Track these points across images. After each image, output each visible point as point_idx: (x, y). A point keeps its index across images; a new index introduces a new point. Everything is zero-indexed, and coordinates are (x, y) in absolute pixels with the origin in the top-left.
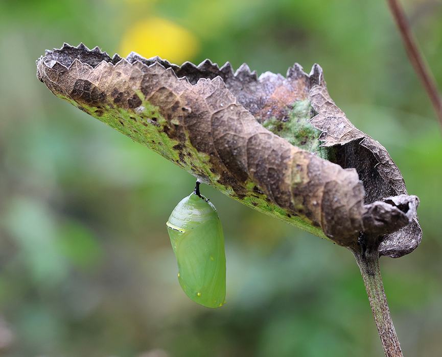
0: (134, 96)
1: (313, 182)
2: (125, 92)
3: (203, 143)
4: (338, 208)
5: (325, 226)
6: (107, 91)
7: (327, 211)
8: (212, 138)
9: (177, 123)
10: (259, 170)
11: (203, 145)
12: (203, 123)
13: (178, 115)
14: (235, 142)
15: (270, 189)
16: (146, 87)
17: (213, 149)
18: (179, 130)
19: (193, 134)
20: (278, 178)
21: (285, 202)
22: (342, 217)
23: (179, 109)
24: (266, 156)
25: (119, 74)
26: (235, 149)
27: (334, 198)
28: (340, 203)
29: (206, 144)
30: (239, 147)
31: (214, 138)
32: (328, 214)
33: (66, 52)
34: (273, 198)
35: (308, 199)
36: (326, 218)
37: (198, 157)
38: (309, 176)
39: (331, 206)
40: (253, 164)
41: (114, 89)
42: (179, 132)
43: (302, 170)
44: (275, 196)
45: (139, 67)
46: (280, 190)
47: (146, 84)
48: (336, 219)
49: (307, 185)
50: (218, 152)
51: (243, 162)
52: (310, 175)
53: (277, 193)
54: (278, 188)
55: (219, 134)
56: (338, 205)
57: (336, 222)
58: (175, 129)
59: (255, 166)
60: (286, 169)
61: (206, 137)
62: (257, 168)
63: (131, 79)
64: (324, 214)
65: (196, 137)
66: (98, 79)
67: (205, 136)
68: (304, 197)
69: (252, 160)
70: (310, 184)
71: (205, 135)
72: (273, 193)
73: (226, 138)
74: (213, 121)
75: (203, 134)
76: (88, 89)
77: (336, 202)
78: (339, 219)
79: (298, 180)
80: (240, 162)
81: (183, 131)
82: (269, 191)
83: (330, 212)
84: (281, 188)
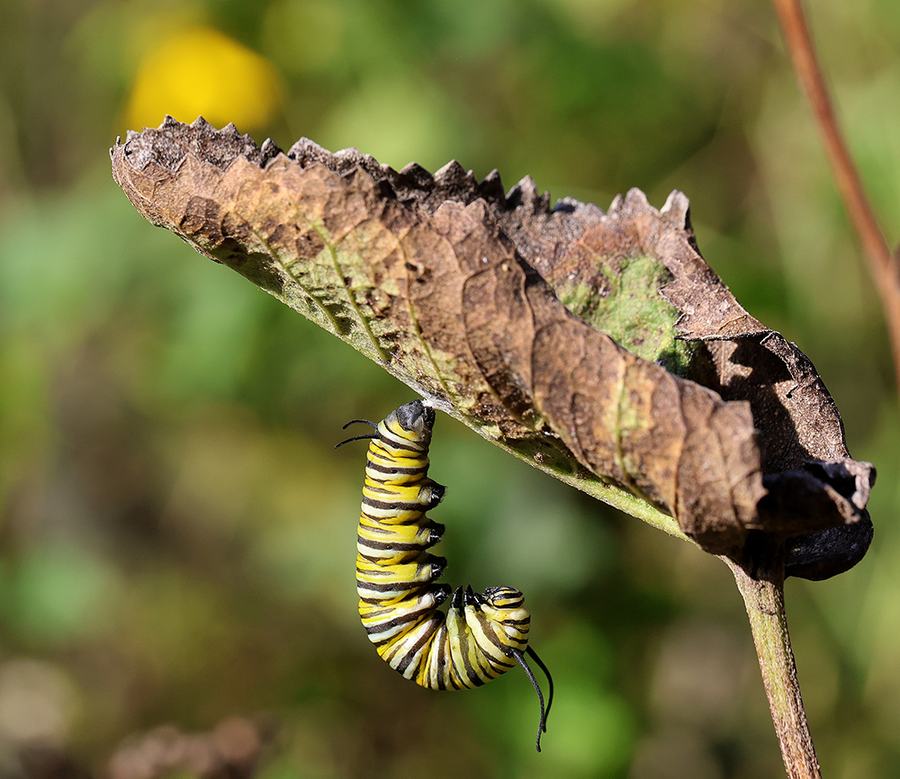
0: (309, 232)
1: (661, 429)
2: (289, 224)
3: (443, 334)
4: (708, 484)
5: (683, 514)
6: (254, 220)
7: (687, 486)
8: (462, 326)
9: (395, 292)
10: (555, 396)
11: (445, 338)
12: (445, 295)
13: (397, 276)
14: (508, 338)
15: (573, 434)
16: (335, 216)
17: (463, 347)
18: (398, 304)
19: (426, 315)
20: (590, 414)
21: (603, 460)
22: (717, 501)
23: (397, 264)
24: (569, 370)
25: (275, 189)
26: (507, 351)
27: (701, 462)
28: (714, 474)
29: (449, 337)
30: (517, 348)
31: (466, 327)
32: (688, 492)
33: (168, 134)
34: (580, 451)
35: (648, 459)
36: (685, 501)
37: (432, 360)
38: (653, 417)
39: (695, 477)
40: (543, 383)
41: (268, 217)
42: (397, 308)
43: (640, 402)
44: (584, 447)
45: (321, 176)
46: (593, 437)
47: (334, 211)
48: (703, 503)
49: (648, 433)
50: (473, 353)
51: (523, 376)
52: (657, 413)
53: (588, 442)
54: (590, 433)
55: (477, 318)
56: (709, 477)
57: (704, 510)
58: (389, 302)
59: (546, 388)
60: (608, 397)
61: (452, 323)
62: (550, 391)
63: (302, 198)
64: (681, 493)
65: (430, 322)
66: (232, 196)
67: (450, 321)
68: (642, 457)
69: (540, 376)
70: (656, 432)
71: (448, 318)
72: (579, 441)
73: (490, 327)
74: (466, 292)
75: (446, 316)
76: (214, 216)
77: (707, 470)
78: (710, 503)
79: (630, 422)
80: (518, 374)
81: (405, 306)
82: (572, 438)
83: (694, 489)
84: (595, 434)
